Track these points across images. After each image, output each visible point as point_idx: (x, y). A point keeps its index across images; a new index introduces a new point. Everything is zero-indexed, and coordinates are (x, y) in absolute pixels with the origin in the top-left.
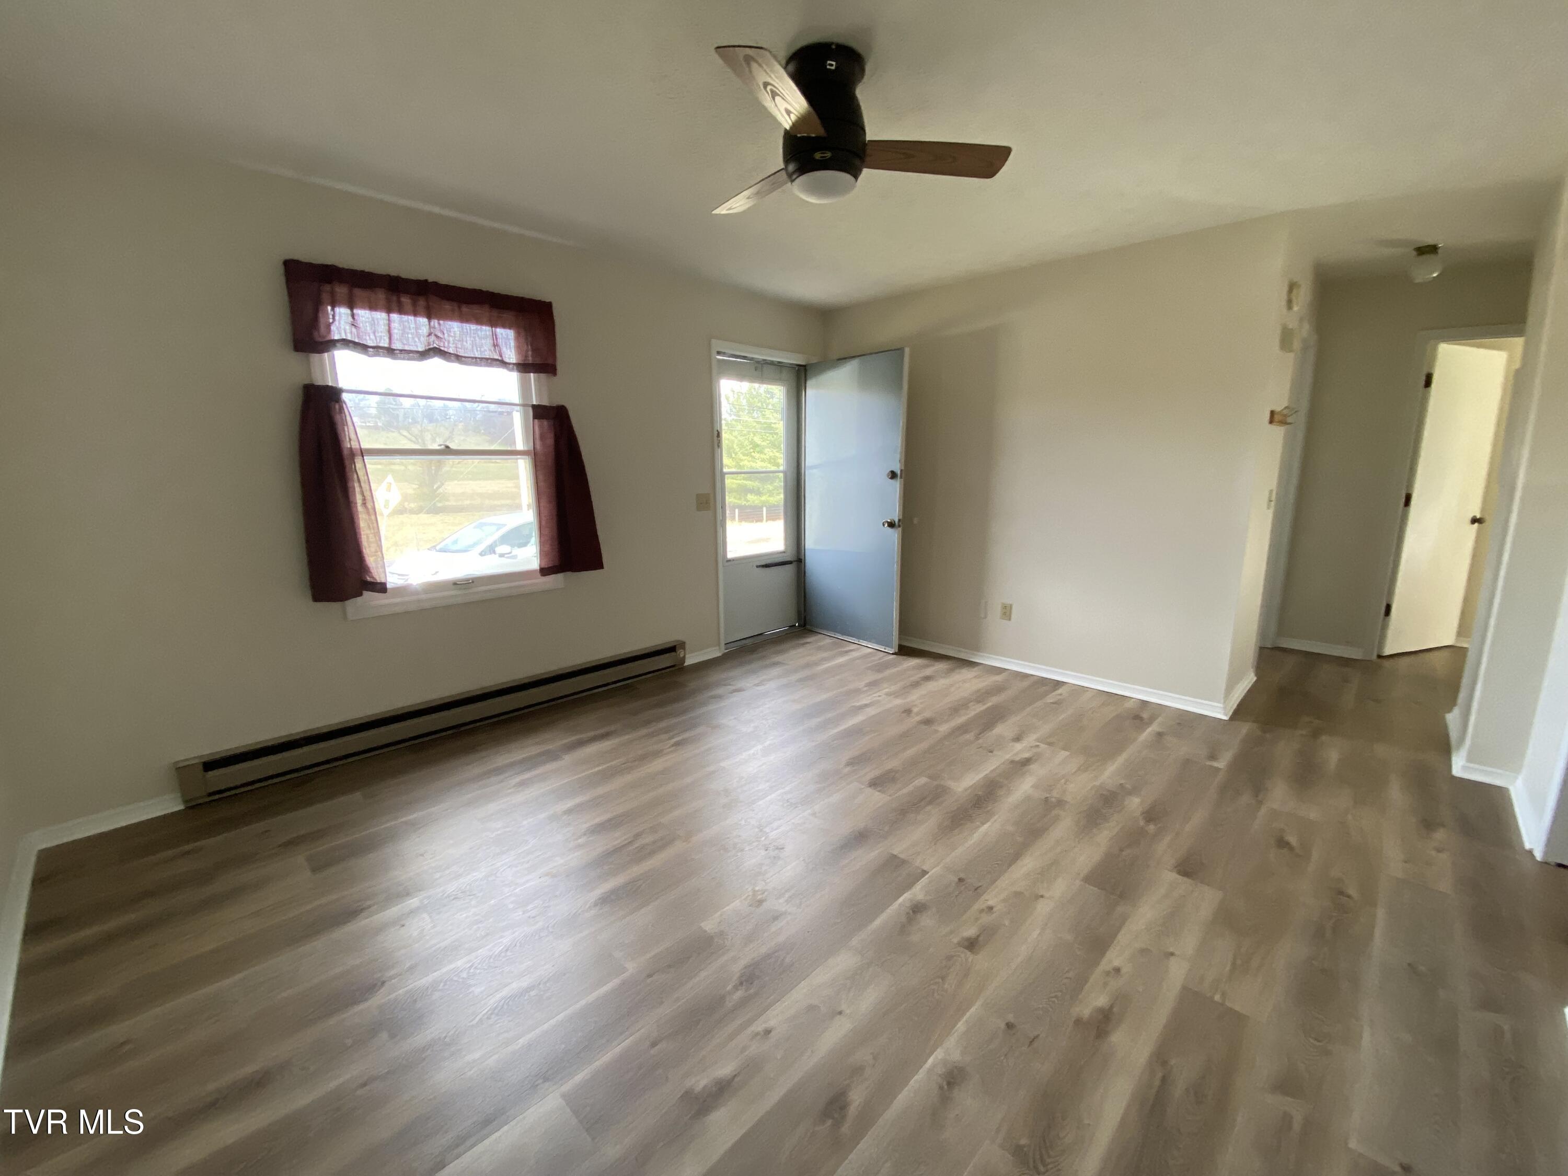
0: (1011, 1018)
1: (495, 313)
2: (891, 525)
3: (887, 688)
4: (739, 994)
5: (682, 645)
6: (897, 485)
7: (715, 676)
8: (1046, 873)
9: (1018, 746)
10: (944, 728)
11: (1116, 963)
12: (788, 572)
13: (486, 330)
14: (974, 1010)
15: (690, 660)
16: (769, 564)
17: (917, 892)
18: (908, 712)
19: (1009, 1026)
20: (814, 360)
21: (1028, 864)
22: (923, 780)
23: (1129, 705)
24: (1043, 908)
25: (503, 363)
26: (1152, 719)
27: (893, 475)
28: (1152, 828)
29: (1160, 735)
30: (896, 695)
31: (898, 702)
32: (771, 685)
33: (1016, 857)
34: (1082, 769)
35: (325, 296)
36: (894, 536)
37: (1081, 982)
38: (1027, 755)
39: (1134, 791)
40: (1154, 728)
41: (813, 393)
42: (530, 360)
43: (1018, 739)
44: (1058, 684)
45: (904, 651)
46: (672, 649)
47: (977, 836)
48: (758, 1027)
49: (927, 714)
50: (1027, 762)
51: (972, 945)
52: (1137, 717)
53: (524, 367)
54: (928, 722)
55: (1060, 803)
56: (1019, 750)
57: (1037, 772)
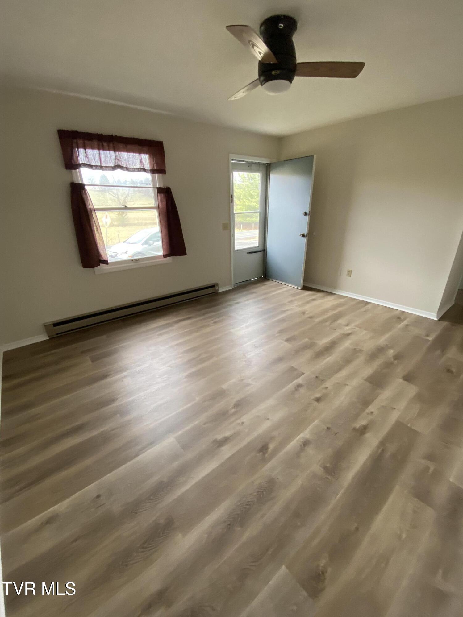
0: (329, 426)
1: (140, 148)
2: (303, 236)
3: (296, 303)
4: (233, 410)
5: (217, 285)
6: (307, 218)
7: (230, 297)
8: (350, 377)
9: (347, 328)
10: (317, 320)
11: (372, 410)
12: (259, 255)
13: (137, 155)
14: (316, 422)
15: (221, 290)
16: (252, 252)
17: (300, 380)
18: (304, 313)
19: (328, 428)
20: (274, 161)
21: (344, 373)
22: (307, 340)
23: (396, 312)
24: (347, 389)
25: (145, 170)
26: (404, 319)
27: (306, 214)
28: (396, 362)
29: (407, 325)
30: (300, 306)
31: (301, 309)
32: (251, 301)
33: (339, 370)
34: (372, 338)
35: (74, 145)
36: (304, 240)
37: (357, 416)
38: (349, 332)
39: (391, 348)
40: (405, 322)
41: (273, 177)
42: (155, 168)
43: (347, 325)
44: (368, 303)
45: (305, 288)
46: (213, 286)
47: (325, 362)
48: (239, 421)
49: (311, 315)
50: (349, 334)
51: (318, 400)
52: (399, 318)
53: (153, 171)
54: (311, 317)
55: (361, 351)
56: (347, 330)
57: (353, 338)
